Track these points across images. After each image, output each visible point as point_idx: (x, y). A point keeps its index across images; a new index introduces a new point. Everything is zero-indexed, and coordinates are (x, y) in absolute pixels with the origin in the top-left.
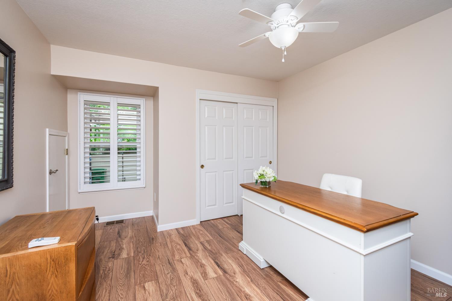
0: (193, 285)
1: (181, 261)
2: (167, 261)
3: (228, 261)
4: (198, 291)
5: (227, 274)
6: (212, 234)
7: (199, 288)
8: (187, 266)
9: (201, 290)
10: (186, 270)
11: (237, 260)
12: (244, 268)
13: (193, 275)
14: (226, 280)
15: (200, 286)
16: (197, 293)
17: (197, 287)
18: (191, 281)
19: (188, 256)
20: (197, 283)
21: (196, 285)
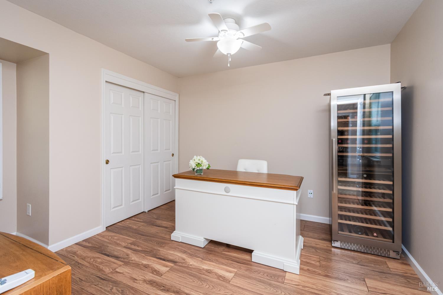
0: (153, 286)
1: (117, 272)
2: (98, 279)
3: (169, 253)
4: (162, 288)
5: (178, 263)
6: (131, 236)
7: (161, 285)
8: (128, 273)
9: (164, 286)
10: (131, 277)
11: (177, 249)
12: (188, 252)
13: (144, 278)
14: (182, 268)
15: (161, 283)
16: (162, 290)
17: (157, 285)
18: (147, 284)
19: (122, 264)
20: (154, 282)
21: (155, 284)
